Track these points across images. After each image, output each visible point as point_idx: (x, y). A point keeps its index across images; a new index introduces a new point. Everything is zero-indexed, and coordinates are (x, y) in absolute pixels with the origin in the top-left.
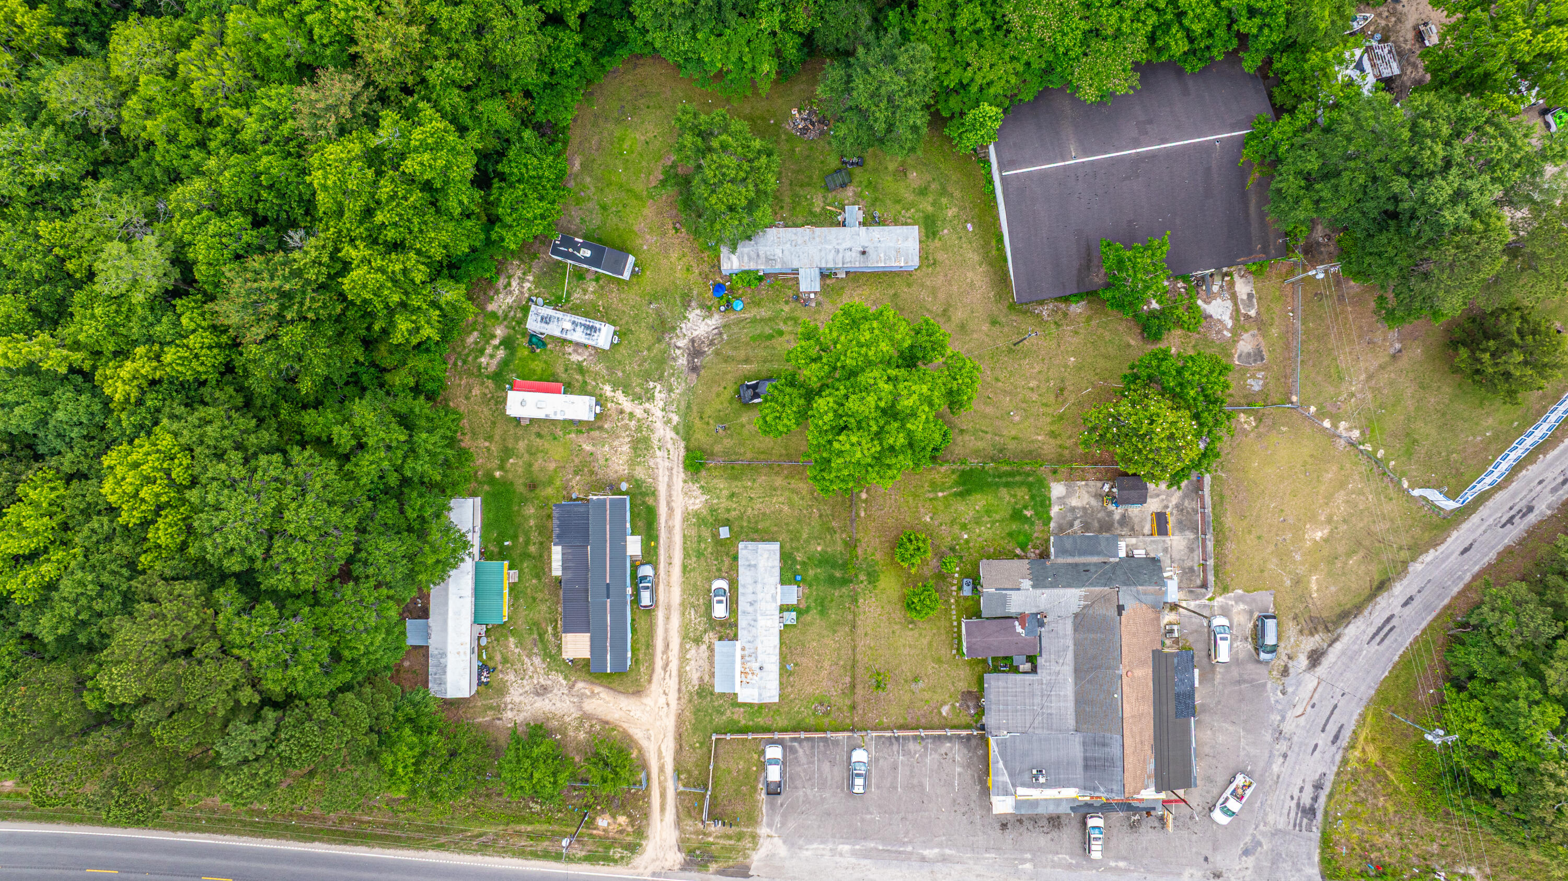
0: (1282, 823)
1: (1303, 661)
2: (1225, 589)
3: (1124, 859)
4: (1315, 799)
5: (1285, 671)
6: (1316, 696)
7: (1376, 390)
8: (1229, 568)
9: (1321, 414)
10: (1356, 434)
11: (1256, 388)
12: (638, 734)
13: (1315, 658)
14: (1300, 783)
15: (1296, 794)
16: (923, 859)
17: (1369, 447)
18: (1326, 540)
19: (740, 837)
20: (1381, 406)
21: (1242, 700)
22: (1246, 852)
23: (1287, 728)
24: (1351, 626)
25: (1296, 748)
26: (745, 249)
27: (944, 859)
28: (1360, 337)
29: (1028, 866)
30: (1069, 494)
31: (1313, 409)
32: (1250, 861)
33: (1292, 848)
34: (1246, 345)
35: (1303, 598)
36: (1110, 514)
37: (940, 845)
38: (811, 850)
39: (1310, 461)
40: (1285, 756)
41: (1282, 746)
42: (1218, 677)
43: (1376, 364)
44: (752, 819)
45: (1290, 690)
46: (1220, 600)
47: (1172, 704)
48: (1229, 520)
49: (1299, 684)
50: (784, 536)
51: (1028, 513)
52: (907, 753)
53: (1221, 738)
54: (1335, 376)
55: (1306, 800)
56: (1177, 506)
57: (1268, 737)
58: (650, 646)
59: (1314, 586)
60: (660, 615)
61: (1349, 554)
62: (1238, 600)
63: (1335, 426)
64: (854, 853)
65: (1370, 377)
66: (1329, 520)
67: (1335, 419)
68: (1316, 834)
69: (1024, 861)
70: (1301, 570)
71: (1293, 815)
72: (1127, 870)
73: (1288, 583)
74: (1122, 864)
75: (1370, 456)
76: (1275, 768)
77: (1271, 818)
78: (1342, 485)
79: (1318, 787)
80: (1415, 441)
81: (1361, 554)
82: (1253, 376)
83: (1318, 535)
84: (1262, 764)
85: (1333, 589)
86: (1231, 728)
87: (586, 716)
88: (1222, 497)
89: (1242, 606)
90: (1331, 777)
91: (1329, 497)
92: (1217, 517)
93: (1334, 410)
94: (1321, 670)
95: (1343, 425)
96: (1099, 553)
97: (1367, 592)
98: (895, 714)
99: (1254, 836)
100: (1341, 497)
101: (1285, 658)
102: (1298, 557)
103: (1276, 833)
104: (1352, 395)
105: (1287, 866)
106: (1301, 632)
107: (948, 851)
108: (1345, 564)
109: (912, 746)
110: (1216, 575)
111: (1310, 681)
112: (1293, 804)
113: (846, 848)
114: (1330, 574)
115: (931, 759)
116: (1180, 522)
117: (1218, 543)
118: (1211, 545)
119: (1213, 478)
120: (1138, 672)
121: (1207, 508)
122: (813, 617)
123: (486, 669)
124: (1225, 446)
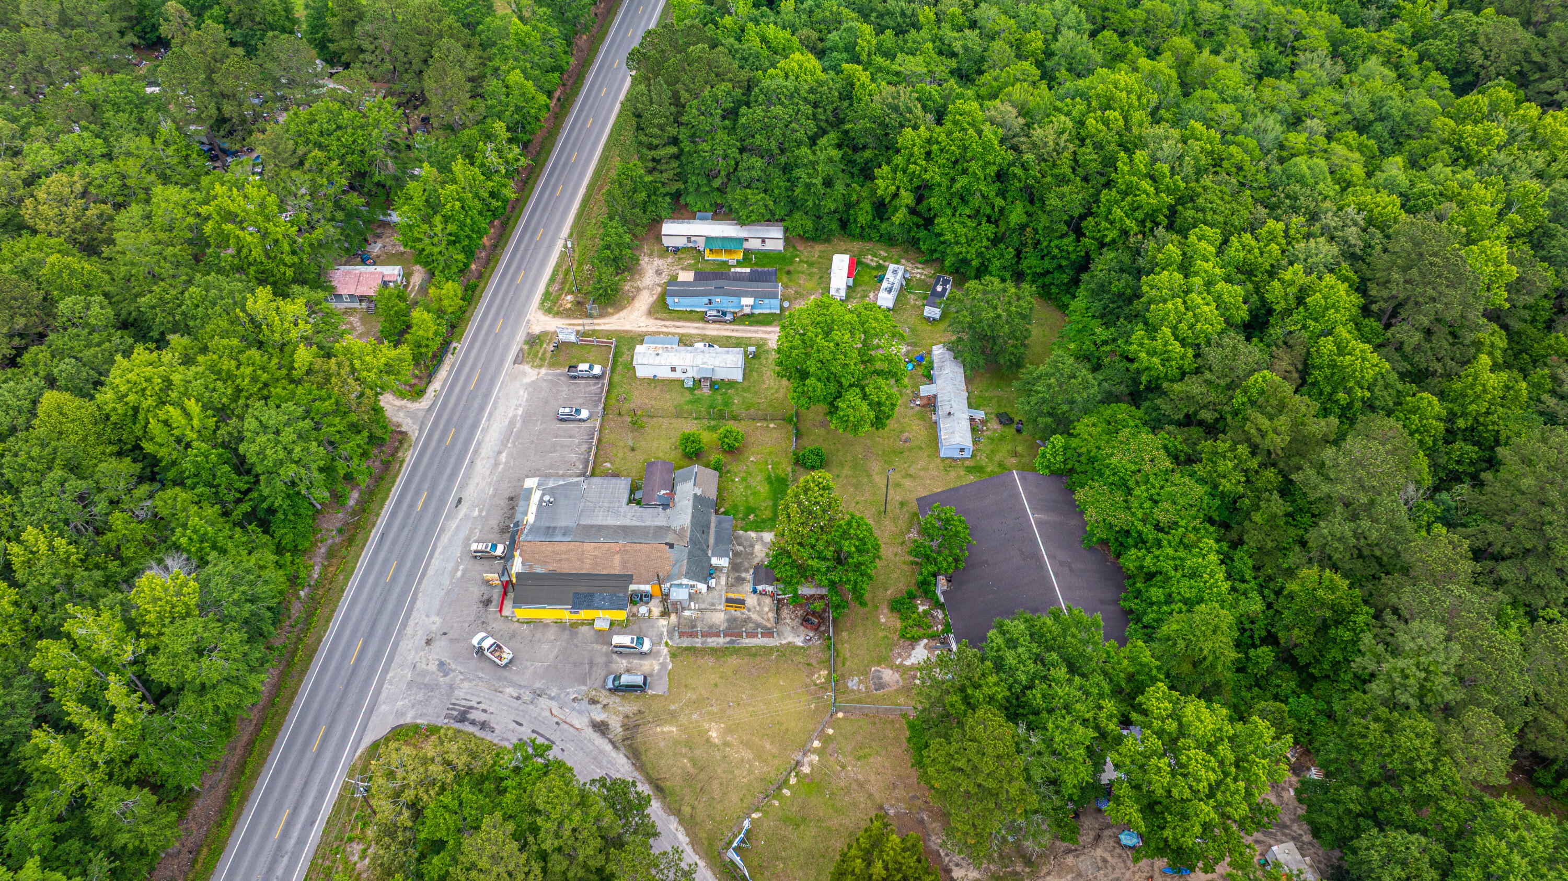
0: (459, 693)
1: (600, 717)
2: (673, 655)
3: (463, 575)
4: (473, 723)
5: (593, 702)
6: (566, 726)
7: (847, 790)
8: (692, 659)
9: (826, 740)
10: (806, 770)
11: (850, 684)
12: (622, 314)
13: (601, 728)
14: (491, 709)
15: (481, 706)
16: (500, 453)
17: (793, 781)
18: (708, 741)
19: (543, 359)
20: (832, 794)
21: (575, 664)
22: (441, 664)
23: (543, 702)
24: (625, 760)
25: (523, 707)
26: (948, 355)
27: (496, 464)
28: (900, 777)
29: (476, 513)
30: (764, 544)
31: (831, 731)
32: (433, 667)
33: (434, 701)
34: (888, 675)
35: (658, 721)
36: (747, 571)
37: (507, 462)
38: (524, 395)
39: (783, 728)
40: (518, 698)
41: (527, 696)
42: (599, 647)
43: (873, 790)
44: (552, 365)
45: (576, 705)
46: (665, 651)
47: (585, 590)
48: (734, 661)
49: (580, 712)
50: (746, 384)
51: (752, 517)
52: (580, 444)
53: (545, 647)
54: (861, 753)
55: (474, 715)
56: (749, 618)
57: (538, 685)
58: (679, 319)
59: (666, 729)
60: (700, 325)
61: (692, 760)
62: (663, 665)
63: (815, 751)
64: (515, 416)
65: (861, 785)
66: (726, 744)
67: (820, 752)
68: (441, 721)
69: (480, 511)
70: (683, 720)
71: (464, 703)
72: (453, 576)
73: (673, 707)
74: (459, 574)
75: (786, 781)
76: (510, 690)
77: (466, 685)
78: (759, 757)
79: (483, 726)
80: (798, 826)
81: (692, 771)
82: (861, 682)
83: (713, 734)
84: (516, 679)
85: (662, 744)
86: (552, 656)
87: (639, 290)
88: (755, 655)
89: (657, 668)
90: (488, 737)
91: (747, 745)
92: (737, 651)
93: (829, 750)
94: (589, 732)
95: (815, 758)
96: (716, 544)
97: (655, 775)
98: (609, 437)
99: (454, 670)
100: (747, 754)
101: (605, 702)
102: (695, 716)
103: (451, 687)
104: (843, 767)
105: (420, 696)
106: (627, 717)
107: (501, 467)
108: (684, 756)
109: (584, 447)
110: (687, 649)
111: (580, 722)
112: (474, 704)
113: (520, 412)
114: (677, 742)
115: (573, 457)
116: (735, 619)
117: (714, 651)
118: (714, 645)
119: (771, 648)
120: (617, 560)
121: (747, 642)
122: (688, 396)
123: (676, 250)
124: (799, 659)
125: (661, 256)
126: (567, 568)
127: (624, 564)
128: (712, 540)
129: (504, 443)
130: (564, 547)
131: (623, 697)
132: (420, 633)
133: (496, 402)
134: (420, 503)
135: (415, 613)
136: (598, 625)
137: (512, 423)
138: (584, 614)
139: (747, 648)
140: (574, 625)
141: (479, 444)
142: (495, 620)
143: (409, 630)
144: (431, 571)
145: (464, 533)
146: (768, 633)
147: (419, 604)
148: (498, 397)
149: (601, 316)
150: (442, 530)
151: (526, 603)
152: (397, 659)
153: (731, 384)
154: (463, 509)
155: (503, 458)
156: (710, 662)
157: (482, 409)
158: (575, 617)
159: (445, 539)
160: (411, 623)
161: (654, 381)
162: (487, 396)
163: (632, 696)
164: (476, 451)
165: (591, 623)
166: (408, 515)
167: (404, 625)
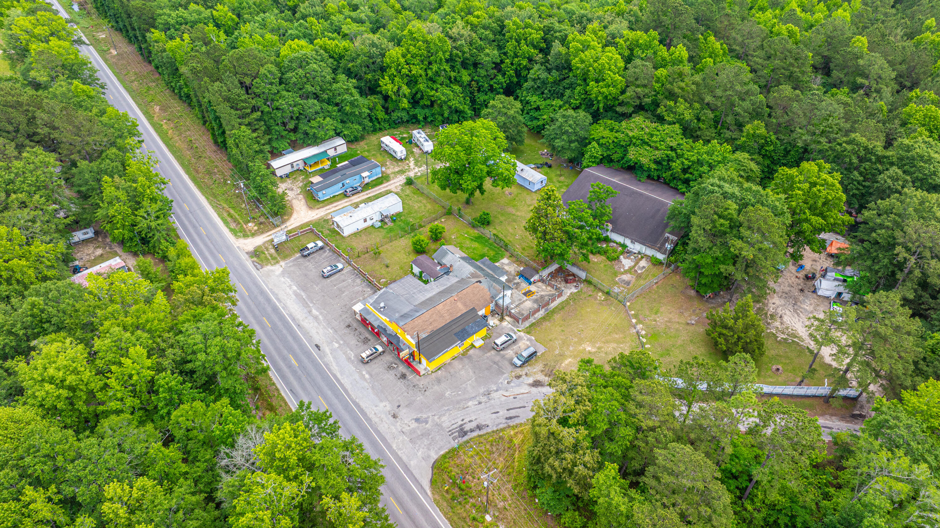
0: (446, 424)
1: (531, 380)
2: (528, 333)
3: (371, 375)
4: (472, 431)
5: (519, 377)
6: (521, 396)
7: (668, 327)
8: (538, 329)
9: (635, 316)
10: (643, 332)
11: (616, 291)
12: (295, 216)
13: (537, 384)
14: (473, 418)
15: (466, 420)
16: (310, 312)
17: (644, 340)
18: (591, 353)
19: (274, 258)
20: (665, 333)
21: (488, 369)
22: (417, 420)
23: (494, 395)
25: (488, 405)
27: (316, 318)
28: (679, 308)
29: (337, 345)
30: (508, 264)
31: (633, 312)
32: (414, 425)
33: (437, 438)
34: (626, 277)
35: (558, 362)
36: (514, 279)
37: (321, 313)
38: (286, 280)
39: (613, 325)
40: (480, 403)
41: (484, 399)
43: (677, 320)
44: (285, 258)
45: (512, 384)
46: (523, 333)
47: (458, 329)
48: (557, 317)
49: (519, 385)
50: (409, 210)
53: (463, 373)
54: (654, 311)
55: (467, 427)
56: (542, 296)
57: (482, 390)
59: (567, 362)
60: (346, 200)
62: (530, 340)
63: (637, 324)
64: (295, 292)
65: (670, 322)
66: (599, 348)
67: (639, 322)
68: (455, 444)
69: (338, 343)
70: (568, 353)
71: (455, 426)
72: (365, 380)
73: (557, 352)
74: (367, 376)
75: (642, 343)
76: (470, 403)
77: (444, 418)
79: (479, 427)
80: (669, 354)
82: (618, 287)
83: (589, 349)
86: (471, 373)
87: (291, 201)
88: (563, 308)
89: (529, 342)
90: (489, 430)
91: (607, 342)
92: (554, 311)
93: (642, 319)
94: (534, 390)
95: (641, 326)
96: (493, 272)
99: (428, 417)
101: (524, 373)
102: (571, 348)
103: (438, 425)
104: (655, 321)
105: (426, 442)
106: (542, 371)
107: (320, 317)
109: (358, 281)
110: (531, 326)
111: (525, 389)
112: (460, 423)
113: (295, 288)
115: (357, 289)
116: (537, 300)
117: (544, 319)
118: (540, 316)
119: (566, 300)
120: (460, 305)
121: (553, 305)
123: (287, 176)
124: (583, 296)
126: (438, 325)
127: (465, 304)
128: (490, 272)
129: (307, 307)
131: (530, 365)
132: (383, 416)
133: (273, 293)
134: (294, 362)
135: (367, 411)
136: (478, 344)
137: (297, 295)
138: (468, 342)
139: (556, 308)
140: (465, 354)
141: (291, 315)
142: (419, 380)
143: (375, 419)
144: (348, 386)
145: (343, 358)
146: (560, 295)
147: (363, 405)
148: (271, 290)
149: (283, 222)
150: (327, 365)
151: (435, 355)
152: (388, 437)
154: (326, 348)
155: (315, 312)
156: (547, 324)
157: (269, 300)
158: (464, 347)
159: (335, 368)
160: (371, 416)
161: (357, 234)
162: (262, 292)
163: (533, 360)
164: (294, 319)
165: (472, 346)
166: (294, 372)
167: (369, 420)
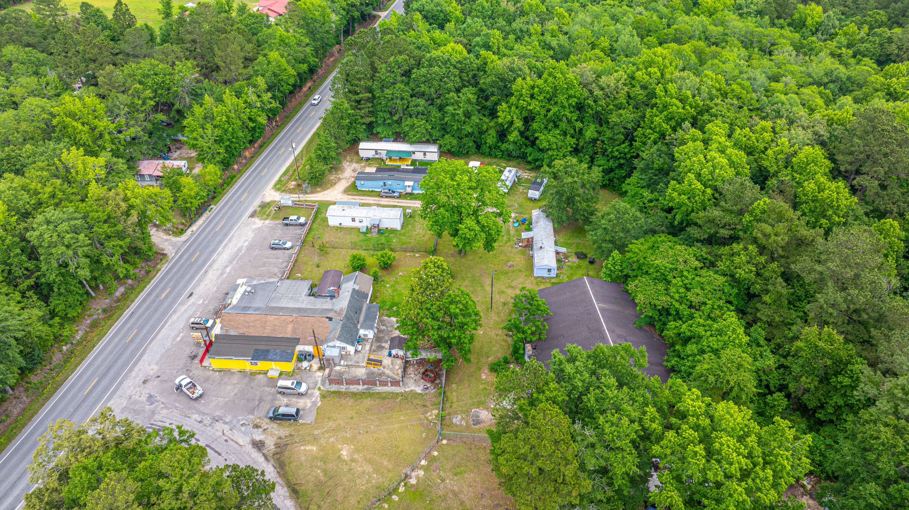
0: (157, 417)
1: (258, 436)
2: (323, 397)
3: (181, 340)
5: (257, 426)
6: (232, 443)
7: (444, 498)
8: (336, 400)
9: (432, 460)
10: (413, 481)
11: (454, 420)
12: (326, 192)
13: (258, 445)
16: (226, 267)
17: (401, 489)
18: (339, 457)
19: (268, 215)
20: (432, 501)
21: (248, 400)
22: (150, 396)
23: (219, 426)
24: (272, 469)
25: (203, 428)
27: (222, 274)
28: (487, 489)
29: (201, 302)
31: (436, 453)
32: (144, 398)
34: (485, 415)
35: (304, 442)
36: (386, 342)
37: (230, 272)
38: (251, 235)
39: (399, 450)
40: (200, 422)
41: (207, 420)
42: (269, 389)
43: (465, 499)
44: (273, 218)
45: (243, 429)
46: (317, 393)
47: (263, 347)
48: (368, 402)
49: (245, 433)
50: (403, 231)
51: (395, 308)
52: (282, 262)
53: (229, 388)
54: (458, 470)
56: (383, 373)
57: (218, 413)
58: (363, 195)
59: (308, 448)
60: (377, 198)
61: (325, 472)
62: (314, 403)
63: (421, 468)
64: (242, 247)
65: (455, 494)
66: (353, 460)
67: (426, 469)
69: (204, 301)
70: (323, 441)
71: (160, 424)
72: (174, 340)
73: (316, 432)
74: (179, 339)
75: (395, 490)
77: (165, 411)
78: (377, 471)
81: (323, 478)
82: (463, 419)
83: (344, 453)
84: (202, 409)
85: (303, 459)
86: (232, 394)
87: (339, 179)
88: (384, 398)
89: (309, 405)
91: (369, 461)
92: (371, 395)
93: (433, 467)
94: (249, 448)
95: (421, 473)
96: (365, 321)
97: (294, 481)
98: (303, 258)
99: (158, 401)
100: (368, 468)
101: (265, 427)
102: (332, 440)
103: (153, 413)
104: (443, 480)
106: (280, 438)
107: (225, 275)
108: (319, 468)
109: (285, 264)
110: (334, 392)
111: (244, 440)
113: (246, 244)
114: (315, 458)
115: (276, 270)
116: (373, 373)
117: (354, 395)
118: (355, 390)
119: (397, 394)
120: (290, 327)
121: (379, 389)
122: (362, 237)
123: (368, 159)
124: (417, 401)
125: (357, 162)
126: (253, 332)
127: (294, 331)
128: (362, 318)
129: (230, 262)
130: (252, 318)
131: (280, 424)
132: (141, 375)
133: (231, 238)
134: (164, 295)
135: (141, 363)
136: (271, 374)
137: (240, 250)
138: (262, 365)
139: (379, 393)
140: (253, 374)
141: (214, 261)
142: (197, 368)
143: (133, 374)
144: (160, 336)
145: (190, 313)
146: (395, 383)
147: (145, 357)
148: (233, 235)
149: (312, 193)
150: (175, 312)
151: (219, 355)
152: (119, 393)
153: (393, 231)
154: (192, 299)
155: (228, 270)
156: (350, 402)
157: (221, 242)
158: (254, 368)
159: (174, 317)
160: (136, 369)
161: (340, 228)
162: (226, 235)
163: (287, 423)
164: (210, 266)
165: (265, 373)
166: (154, 301)
167: (131, 370)
